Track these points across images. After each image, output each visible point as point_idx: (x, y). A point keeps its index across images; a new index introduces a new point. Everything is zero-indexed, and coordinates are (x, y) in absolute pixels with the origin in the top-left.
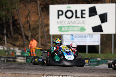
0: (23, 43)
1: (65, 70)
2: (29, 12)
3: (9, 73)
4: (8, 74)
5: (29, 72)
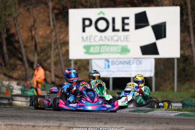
0: (24, 73)
1: (96, 119)
2: (35, 21)
3: (1, 124)
5: (34, 123)
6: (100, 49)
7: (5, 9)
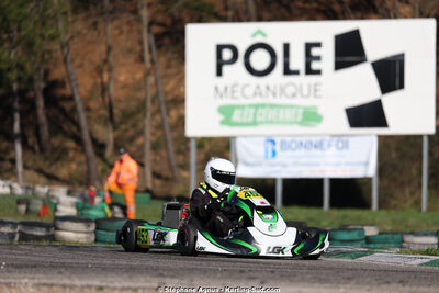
0: (84, 168)
1: (241, 272)
2: (109, 49)
3: (26, 284)
4: (23, 289)
5: (102, 282)
6: (255, 114)
7: (44, 24)
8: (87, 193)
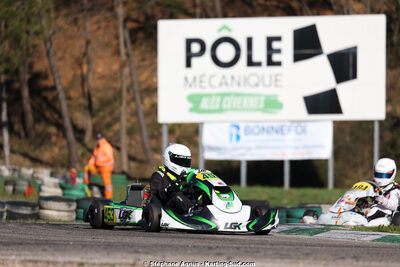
0: (66, 151)
3: (14, 260)
5: (82, 258)
6: (221, 103)
7: (29, 21)
8: (68, 174)
